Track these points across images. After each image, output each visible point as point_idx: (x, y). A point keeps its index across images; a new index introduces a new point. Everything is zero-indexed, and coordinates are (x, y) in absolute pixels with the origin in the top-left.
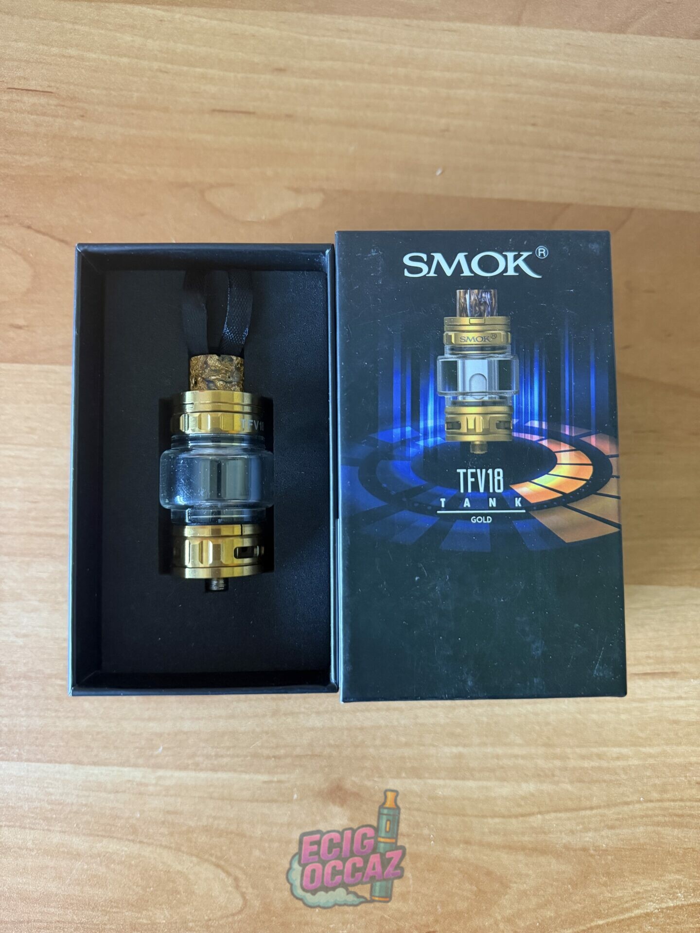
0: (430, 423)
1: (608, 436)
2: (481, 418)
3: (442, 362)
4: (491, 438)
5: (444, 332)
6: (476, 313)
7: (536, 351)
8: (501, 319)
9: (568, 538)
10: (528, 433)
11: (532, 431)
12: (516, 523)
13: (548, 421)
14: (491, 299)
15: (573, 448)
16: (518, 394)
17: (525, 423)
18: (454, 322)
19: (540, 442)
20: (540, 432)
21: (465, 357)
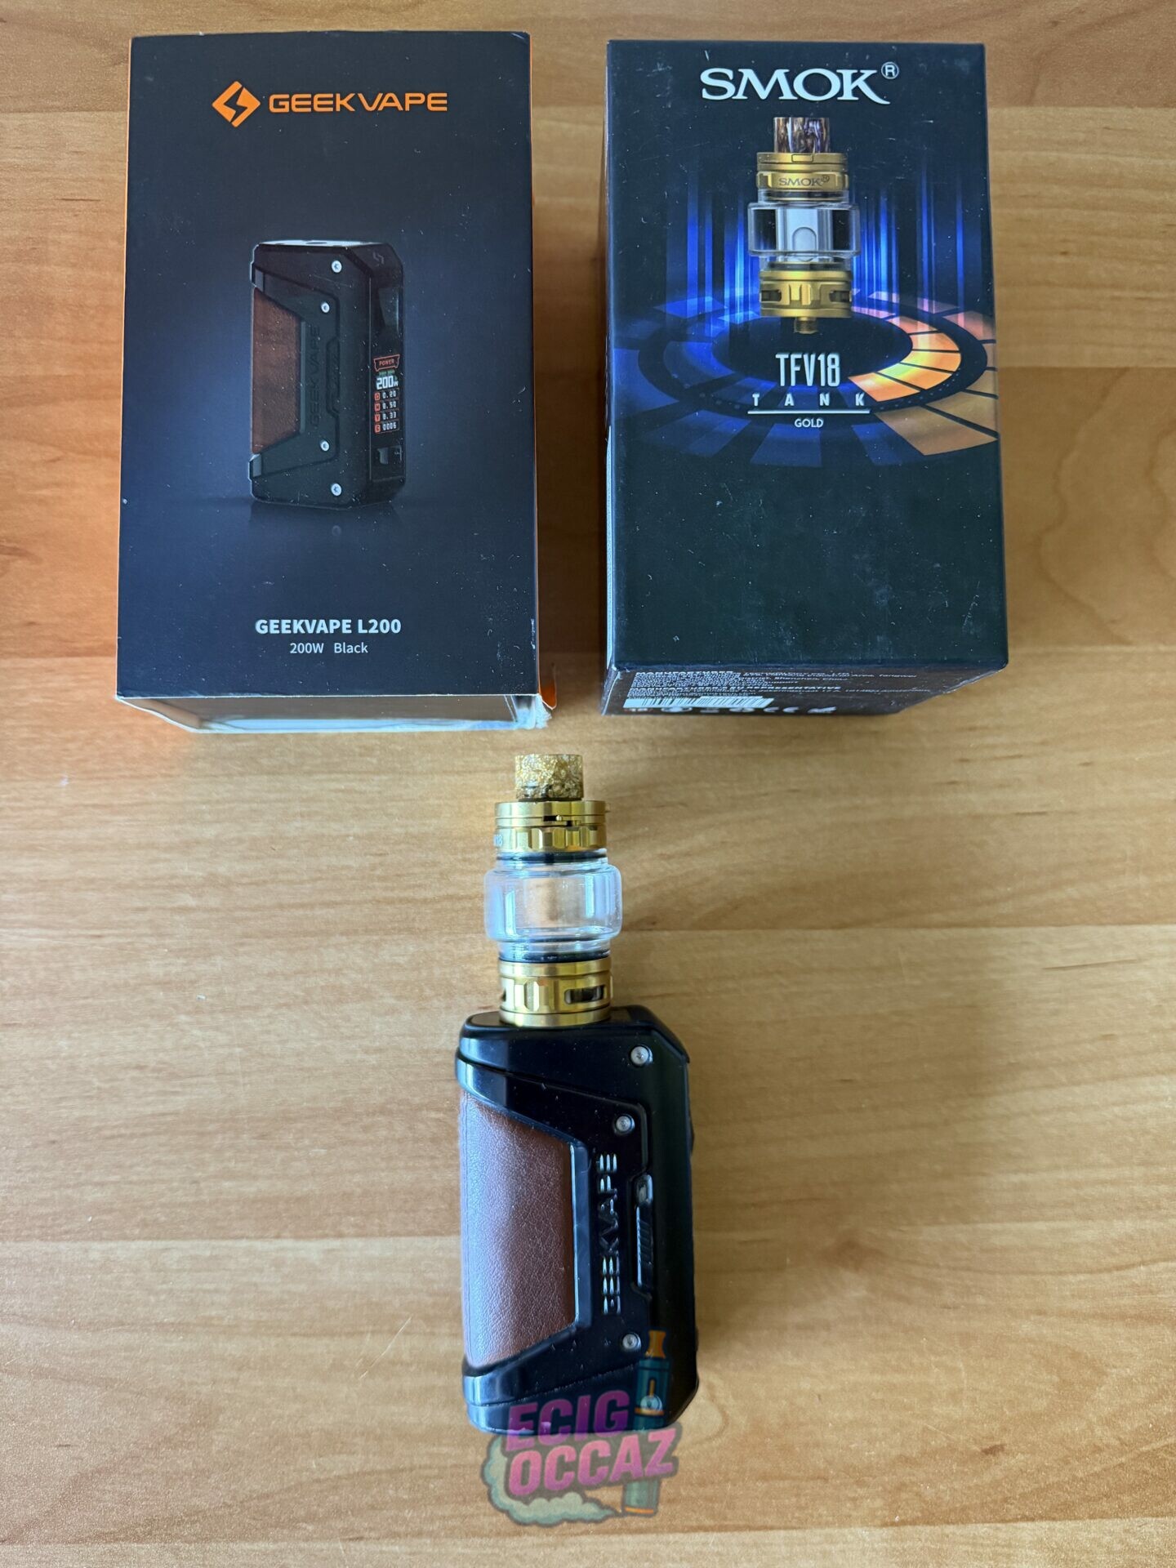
0: (739, 292)
1: (981, 315)
2: (809, 286)
3: (755, 211)
4: (822, 313)
5: (757, 172)
6: (800, 148)
7: (883, 200)
8: (834, 157)
9: (927, 449)
10: (873, 308)
11: (878, 305)
12: (856, 428)
13: (901, 292)
14: (821, 130)
15: (935, 329)
16: (859, 254)
17: (869, 294)
18: (770, 158)
19: (890, 320)
20: (889, 306)
21: (786, 205)
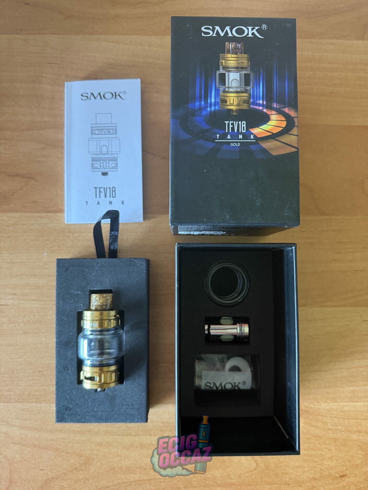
0: (213, 100)
1: (293, 109)
2: (236, 99)
3: (219, 73)
4: (240, 108)
5: (219, 60)
6: (234, 53)
7: (261, 70)
8: (245, 55)
9: (274, 153)
10: (257, 106)
11: (259, 105)
12: (251, 146)
13: (267, 101)
14: (241, 46)
15: (278, 113)
16: (253, 88)
17: (256, 101)
18: (224, 56)
19: (263, 110)
20: (263, 105)
21: (229, 71)
